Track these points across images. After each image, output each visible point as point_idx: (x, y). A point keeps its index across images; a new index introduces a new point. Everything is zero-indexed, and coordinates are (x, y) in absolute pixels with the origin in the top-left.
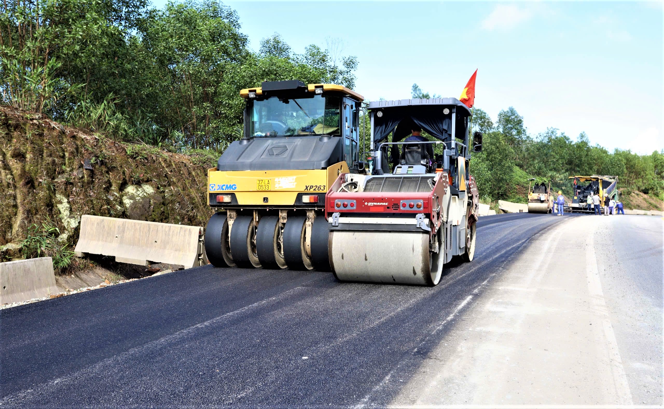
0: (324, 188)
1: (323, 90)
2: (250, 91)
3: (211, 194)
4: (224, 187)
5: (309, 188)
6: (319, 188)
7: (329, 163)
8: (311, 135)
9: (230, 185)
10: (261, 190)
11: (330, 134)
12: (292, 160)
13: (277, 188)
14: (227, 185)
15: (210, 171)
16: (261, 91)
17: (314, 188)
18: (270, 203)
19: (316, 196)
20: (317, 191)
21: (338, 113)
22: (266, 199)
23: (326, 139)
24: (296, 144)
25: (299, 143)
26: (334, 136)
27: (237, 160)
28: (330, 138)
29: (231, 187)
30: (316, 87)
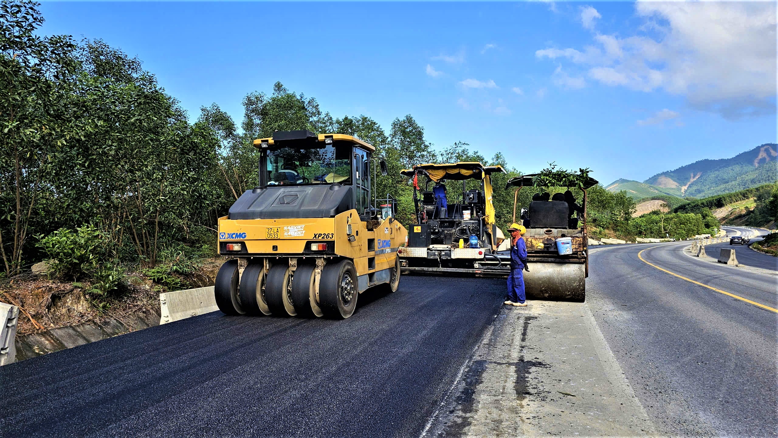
0: (332, 236)
1: (332, 140)
2: (263, 141)
3: (221, 243)
4: (234, 236)
5: (317, 236)
6: (327, 236)
7: (338, 211)
8: (323, 184)
9: (240, 233)
10: (270, 238)
11: (340, 183)
12: (302, 208)
13: (286, 235)
14: (237, 234)
15: (220, 219)
16: (273, 141)
17: (322, 236)
18: (279, 251)
19: (325, 244)
20: (325, 240)
21: (349, 164)
22: (275, 248)
23: (336, 188)
24: (307, 192)
25: (310, 192)
26: (345, 185)
27: (248, 208)
28: (340, 187)
29: (240, 235)
30: (326, 137)
